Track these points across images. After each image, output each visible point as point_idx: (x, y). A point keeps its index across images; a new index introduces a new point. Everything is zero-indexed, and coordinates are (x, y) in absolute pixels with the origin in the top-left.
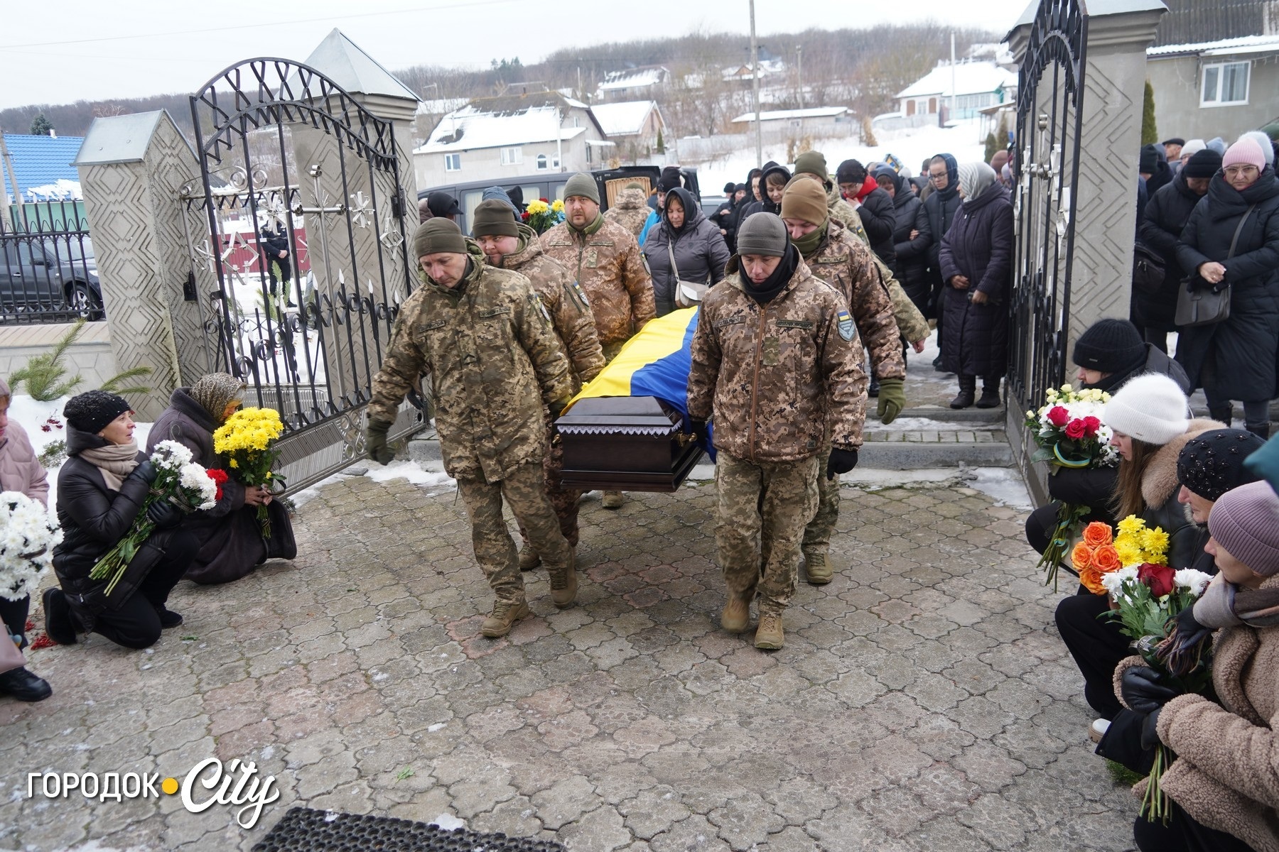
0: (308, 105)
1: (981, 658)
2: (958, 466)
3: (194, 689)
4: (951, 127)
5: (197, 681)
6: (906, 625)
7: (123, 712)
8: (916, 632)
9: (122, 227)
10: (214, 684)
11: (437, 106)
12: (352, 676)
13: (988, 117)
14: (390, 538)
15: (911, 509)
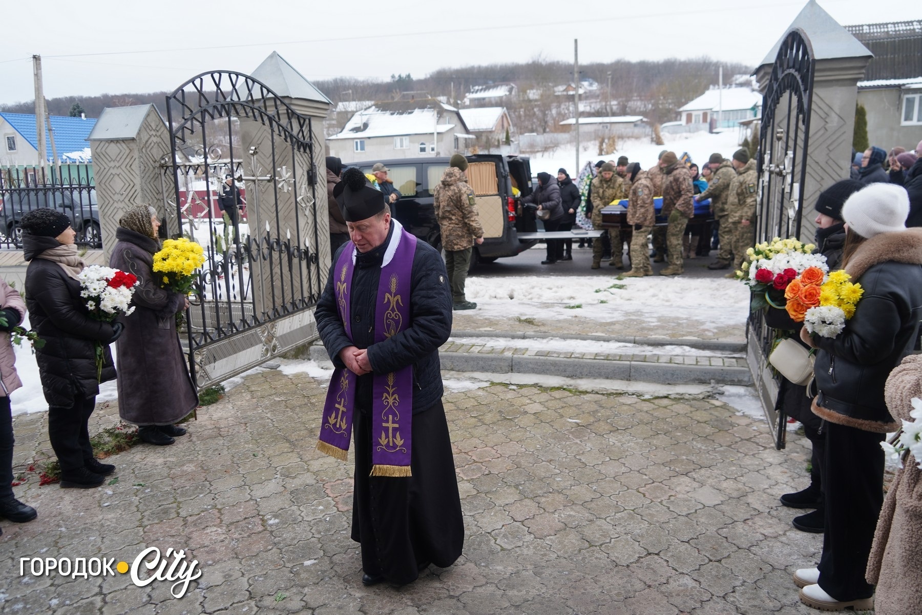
0: (251, 105)
1: (719, 532)
2: (710, 383)
3: (138, 523)
4: (717, 133)
5: (140, 517)
6: (664, 503)
7: (85, 538)
8: (671, 509)
9: (118, 184)
10: (153, 521)
11: (352, 106)
12: (253, 520)
13: (745, 127)
14: (290, 417)
15: (674, 414)
